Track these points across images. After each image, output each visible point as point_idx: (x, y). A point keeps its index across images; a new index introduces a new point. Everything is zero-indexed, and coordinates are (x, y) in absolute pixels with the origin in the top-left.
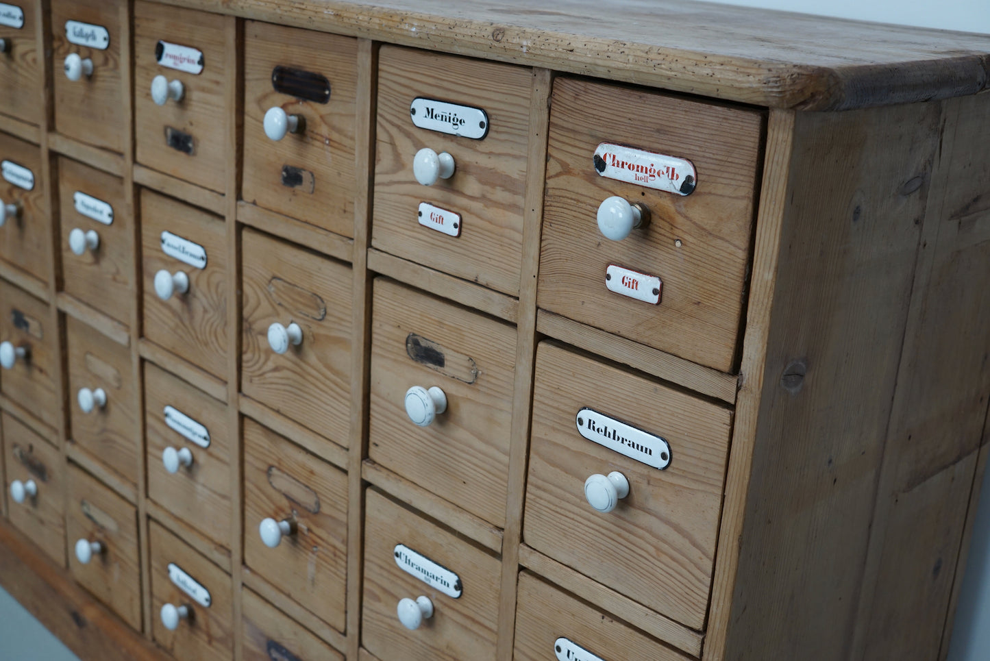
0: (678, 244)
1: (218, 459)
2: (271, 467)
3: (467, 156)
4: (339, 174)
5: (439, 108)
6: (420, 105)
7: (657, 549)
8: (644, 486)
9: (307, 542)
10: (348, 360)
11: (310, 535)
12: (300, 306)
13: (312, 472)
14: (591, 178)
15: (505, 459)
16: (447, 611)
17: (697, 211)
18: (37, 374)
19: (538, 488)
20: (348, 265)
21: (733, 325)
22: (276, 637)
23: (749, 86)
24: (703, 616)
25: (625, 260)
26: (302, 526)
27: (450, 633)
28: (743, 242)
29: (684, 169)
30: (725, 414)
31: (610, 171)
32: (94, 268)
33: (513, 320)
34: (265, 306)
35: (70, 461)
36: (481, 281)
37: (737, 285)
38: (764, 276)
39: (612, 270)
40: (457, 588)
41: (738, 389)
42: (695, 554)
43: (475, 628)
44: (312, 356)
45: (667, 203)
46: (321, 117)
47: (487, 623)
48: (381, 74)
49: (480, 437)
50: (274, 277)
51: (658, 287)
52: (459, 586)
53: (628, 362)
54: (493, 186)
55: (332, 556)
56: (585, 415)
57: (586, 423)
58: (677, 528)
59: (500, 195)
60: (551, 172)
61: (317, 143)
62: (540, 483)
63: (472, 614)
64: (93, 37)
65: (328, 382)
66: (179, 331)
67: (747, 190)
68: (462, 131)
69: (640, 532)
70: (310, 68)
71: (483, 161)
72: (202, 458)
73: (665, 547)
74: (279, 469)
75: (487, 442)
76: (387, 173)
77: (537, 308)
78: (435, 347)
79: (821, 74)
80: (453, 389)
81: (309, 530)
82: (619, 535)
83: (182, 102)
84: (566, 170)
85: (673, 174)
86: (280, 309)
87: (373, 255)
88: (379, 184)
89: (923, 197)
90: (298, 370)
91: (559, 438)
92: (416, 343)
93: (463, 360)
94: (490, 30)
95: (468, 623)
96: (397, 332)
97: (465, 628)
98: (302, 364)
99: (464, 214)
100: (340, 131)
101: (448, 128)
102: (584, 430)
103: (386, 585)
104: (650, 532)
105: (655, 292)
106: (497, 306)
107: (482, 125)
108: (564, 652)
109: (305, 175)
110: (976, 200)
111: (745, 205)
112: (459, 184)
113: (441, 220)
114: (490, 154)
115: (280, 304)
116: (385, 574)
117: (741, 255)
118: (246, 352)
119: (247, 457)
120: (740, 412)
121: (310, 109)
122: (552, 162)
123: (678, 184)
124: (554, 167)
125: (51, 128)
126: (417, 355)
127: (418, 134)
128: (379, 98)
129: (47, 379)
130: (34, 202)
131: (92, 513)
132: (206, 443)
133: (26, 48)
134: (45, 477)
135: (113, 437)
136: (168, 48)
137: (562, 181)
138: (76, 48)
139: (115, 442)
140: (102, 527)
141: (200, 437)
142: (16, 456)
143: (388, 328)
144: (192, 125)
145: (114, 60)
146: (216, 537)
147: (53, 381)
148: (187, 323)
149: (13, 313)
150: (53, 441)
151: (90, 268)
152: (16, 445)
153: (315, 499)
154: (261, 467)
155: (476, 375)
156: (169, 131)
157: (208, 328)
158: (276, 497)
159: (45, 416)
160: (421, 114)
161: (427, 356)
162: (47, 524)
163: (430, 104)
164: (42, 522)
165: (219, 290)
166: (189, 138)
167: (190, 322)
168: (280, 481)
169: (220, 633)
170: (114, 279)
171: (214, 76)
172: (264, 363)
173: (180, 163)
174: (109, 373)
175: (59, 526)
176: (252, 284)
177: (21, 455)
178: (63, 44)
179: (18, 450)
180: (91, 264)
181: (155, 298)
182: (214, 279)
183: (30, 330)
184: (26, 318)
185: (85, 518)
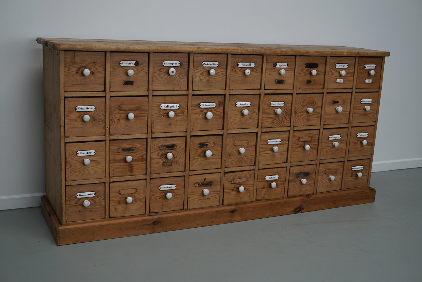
1: (283, 144)
2: (299, 138)
5: (341, 65)
12: (310, 104)
13: (310, 133)
14: (363, 69)
20: (323, 93)
21: (379, 82)
24: (375, 119)
25: (367, 78)
28: (380, 72)
29: (375, 65)
30: (378, 93)
31: (367, 68)
32: (242, 119)
34: (301, 107)
35: (226, 173)
36: (347, 88)
37: (379, 77)
39: (366, 80)
41: (379, 89)
42: (374, 112)
43: (343, 142)
47: (345, 139)
49: (344, 111)
50: (304, 101)
52: (341, 136)
54: (348, 74)
55: (314, 147)
56: (362, 100)
58: (373, 110)
62: (355, 113)
64: (250, 65)
65: (315, 115)
66: (274, 122)
67: (381, 66)
68: (345, 67)
69: (368, 113)
73: (371, 113)
74: (302, 137)
75: (346, 111)
76: (330, 76)
77: (356, 88)
82: (366, 114)
84: (360, 69)
85: (374, 66)
86: (304, 107)
87: (328, 90)
92: (334, 101)
93: (342, 101)
96: (330, 101)
98: (309, 114)
99: (344, 79)
100: (320, 72)
101: (342, 67)
103: (326, 145)
105: (371, 81)
106: (349, 91)
107: (347, 66)
108: (358, 135)
109: (312, 81)
111: (380, 68)
113: (341, 81)
114: (348, 70)
115: (305, 106)
116: (326, 143)
117: (380, 74)
119: (293, 139)
120: (380, 92)
122: (358, 68)
123: (374, 67)
126: (334, 103)
129: (216, 156)
130: (215, 110)
131: (235, 182)
132: (280, 142)
133: (219, 71)
134: (211, 184)
135: (244, 158)
136: (278, 64)
137: (359, 71)
138: (241, 68)
139: (245, 159)
140: (239, 183)
141: (279, 142)
142: (196, 187)
143: (328, 101)
144: (283, 78)
145: (256, 69)
146: (281, 162)
147: (218, 155)
148: (277, 119)
149: (199, 144)
150: (218, 172)
151: (240, 119)
152: (196, 183)
153: (311, 138)
154: (296, 139)
155: (344, 102)
156: (276, 80)
157: (283, 118)
158: (301, 143)
159: (213, 167)
160: (338, 66)
161: (336, 102)
162: (210, 198)
163: (339, 64)
164: (208, 199)
165: (288, 109)
166: (283, 80)
167: (278, 119)
168: (302, 140)
169: (281, 182)
170: (250, 119)
171: (290, 68)
172: (300, 118)
173: (280, 86)
174: (244, 142)
175: (218, 195)
176: (297, 104)
177: (199, 184)
178: (235, 68)
179: (197, 184)
180: (240, 118)
181: (266, 118)
182: (286, 107)
183: (208, 146)
184: (206, 143)
185: (232, 185)
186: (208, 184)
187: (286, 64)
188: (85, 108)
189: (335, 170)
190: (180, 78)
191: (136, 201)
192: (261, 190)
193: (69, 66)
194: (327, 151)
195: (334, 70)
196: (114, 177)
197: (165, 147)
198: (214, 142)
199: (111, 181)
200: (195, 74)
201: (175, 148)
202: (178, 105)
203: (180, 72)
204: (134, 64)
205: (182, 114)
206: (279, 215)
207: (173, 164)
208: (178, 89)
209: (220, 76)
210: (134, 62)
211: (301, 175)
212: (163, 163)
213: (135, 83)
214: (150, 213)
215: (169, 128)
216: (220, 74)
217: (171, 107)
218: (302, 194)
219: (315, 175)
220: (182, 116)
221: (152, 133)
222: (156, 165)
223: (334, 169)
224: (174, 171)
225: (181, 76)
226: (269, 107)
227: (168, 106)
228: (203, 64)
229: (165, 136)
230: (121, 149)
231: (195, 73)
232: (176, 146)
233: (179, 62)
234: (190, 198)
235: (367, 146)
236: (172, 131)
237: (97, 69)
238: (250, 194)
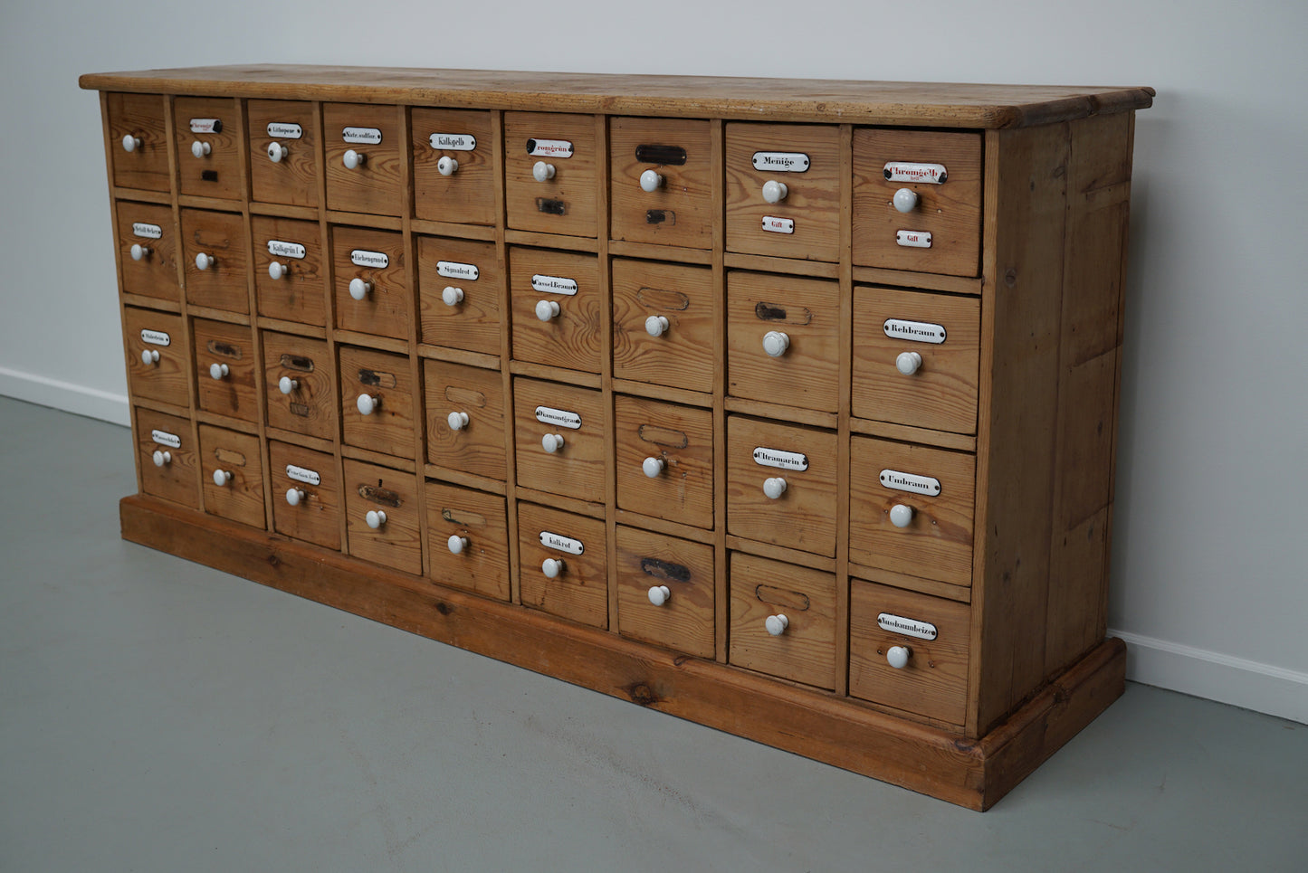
0: (940, 211)
1: (589, 434)
2: (641, 426)
3: (796, 183)
4: (696, 209)
5: (774, 156)
6: (760, 157)
7: (943, 392)
8: (930, 357)
9: (676, 472)
10: (709, 334)
11: (679, 465)
12: (666, 304)
13: (680, 419)
14: (882, 183)
15: (836, 367)
16: (797, 483)
17: (949, 191)
18: (389, 417)
19: (861, 377)
20: (708, 267)
21: (976, 249)
22: (650, 554)
23: (976, 119)
24: (975, 425)
25: (908, 226)
26: (672, 461)
27: (801, 498)
28: (977, 204)
29: (940, 169)
30: (976, 302)
31: (895, 177)
32: (459, 317)
33: (836, 277)
34: (634, 309)
35: (429, 480)
36: (810, 258)
37: (976, 227)
38: (991, 219)
39: (900, 233)
40: (804, 463)
41: (983, 285)
42: (966, 388)
43: (820, 487)
44: (677, 337)
45: (931, 190)
46: (679, 174)
47: (828, 480)
48: (727, 141)
49: (815, 357)
50: (642, 288)
51: (930, 237)
52: (806, 462)
53: (914, 285)
54: (816, 198)
55: (699, 475)
56: (889, 323)
57: (890, 328)
58: (954, 376)
59: (821, 203)
60: (856, 183)
61: (676, 192)
62: (861, 374)
63: (816, 478)
64: (460, 142)
65: (692, 351)
66: (551, 347)
67: (977, 175)
68: (792, 168)
69: (931, 385)
70: (668, 143)
71: (808, 185)
72: (573, 438)
73: (947, 390)
74: (650, 425)
75: (821, 359)
76: (735, 202)
77: (853, 265)
78: (778, 307)
79: (1012, 109)
80: (793, 331)
81: (678, 462)
82: (918, 392)
83: (553, 179)
84: (866, 181)
85: (933, 173)
86: (648, 309)
87: (727, 256)
88: (730, 210)
89: (1065, 179)
90: (665, 348)
91: (873, 342)
92: (764, 308)
93: (800, 311)
94: (815, 105)
95: (814, 486)
96: (748, 304)
97: (812, 489)
98: (669, 344)
99: (796, 219)
100: (695, 181)
101: (782, 168)
102: (890, 333)
103: (747, 480)
104: (937, 384)
105: (928, 240)
106: (824, 271)
107: (806, 163)
108: (887, 478)
109: (666, 214)
110: (1094, 182)
111: (977, 183)
112: (791, 201)
113: (780, 225)
114: (812, 180)
115: (648, 306)
116: (745, 473)
117: (977, 211)
118: (617, 347)
119: (619, 425)
120: (985, 298)
121: (669, 170)
122: (856, 177)
123: (937, 178)
124: (858, 180)
125: (413, 216)
126: (764, 316)
127: (759, 175)
128: (727, 156)
129: (403, 419)
130: (388, 277)
131: (453, 517)
132: (577, 426)
133: (384, 159)
134: (397, 503)
135: (477, 448)
136: (539, 143)
137: (863, 188)
138: (439, 153)
139: (479, 452)
140: (466, 525)
141: (572, 421)
142: (361, 495)
143: (741, 303)
144: (563, 193)
145: (482, 157)
146: (588, 496)
147: (408, 419)
148: (558, 339)
149: (361, 373)
150: (408, 469)
151: (453, 318)
152: (360, 486)
153: (683, 437)
154: (632, 428)
155: (810, 318)
156: (540, 201)
157: (579, 338)
158: (647, 447)
159: (399, 450)
160: (761, 162)
161: (771, 314)
162: (398, 543)
163: (768, 155)
164: (392, 544)
165: (590, 308)
166: (561, 203)
167: (562, 337)
168: (651, 434)
169: (593, 572)
170: (480, 321)
171: (583, 158)
172: (635, 351)
173: (552, 223)
174: (473, 397)
175: (414, 541)
176: (622, 296)
177: (368, 492)
178: (425, 151)
179: (363, 489)
180: (454, 315)
181: (525, 327)
182: (585, 301)
183: (381, 383)
184: (376, 374)
185: (446, 523)
186: (388, 499)
187: (568, 145)
188: (144, 230)
189: (798, 600)
190: (307, 172)
191: (247, 489)
192: (532, 572)
193: (119, 129)
194: (756, 506)
195: (751, 176)
196: (206, 410)
197: (291, 362)
198: (393, 375)
199: (201, 419)
200: (330, 163)
201: (311, 368)
202: (301, 248)
203: (304, 155)
204: (212, 127)
205: (313, 276)
206: (579, 682)
207: (310, 412)
208: (302, 201)
209: (388, 175)
210: (212, 122)
211: (660, 569)
212: (291, 403)
213: (222, 178)
214: (276, 531)
215: (291, 309)
216: (387, 166)
217: (286, 250)
218: (668, 641)
219: (712, 587)
220: (312, 279)
221: (259, 315)
222: (278, 404)
223: (794, 593)
224: (314, 433)
225: (306, 167)
226: (531, 293)
227: (280, 249)
228: (344, 135)
229: (282, 330)
230: (214, 344)
231: (331, 159)
232: (313, 364)
233: (297, 127)
234: (352, 524)
235: (938, 541)
236: (294, 319)
237: (157, 136)
238: (499, 576)
